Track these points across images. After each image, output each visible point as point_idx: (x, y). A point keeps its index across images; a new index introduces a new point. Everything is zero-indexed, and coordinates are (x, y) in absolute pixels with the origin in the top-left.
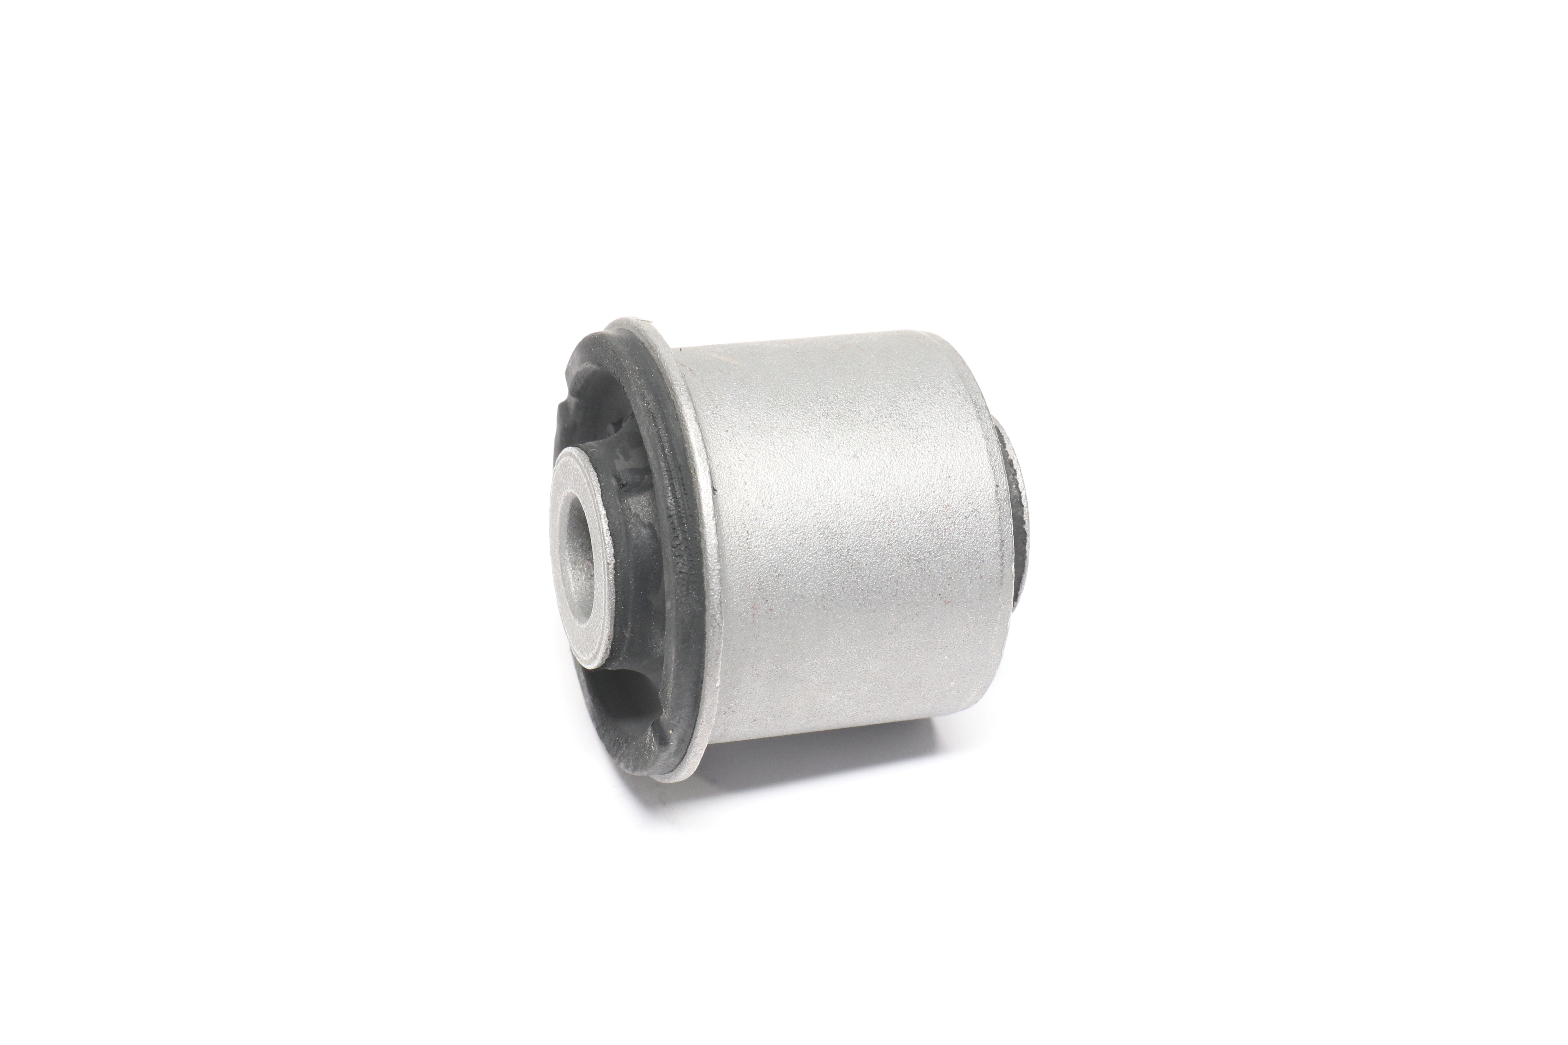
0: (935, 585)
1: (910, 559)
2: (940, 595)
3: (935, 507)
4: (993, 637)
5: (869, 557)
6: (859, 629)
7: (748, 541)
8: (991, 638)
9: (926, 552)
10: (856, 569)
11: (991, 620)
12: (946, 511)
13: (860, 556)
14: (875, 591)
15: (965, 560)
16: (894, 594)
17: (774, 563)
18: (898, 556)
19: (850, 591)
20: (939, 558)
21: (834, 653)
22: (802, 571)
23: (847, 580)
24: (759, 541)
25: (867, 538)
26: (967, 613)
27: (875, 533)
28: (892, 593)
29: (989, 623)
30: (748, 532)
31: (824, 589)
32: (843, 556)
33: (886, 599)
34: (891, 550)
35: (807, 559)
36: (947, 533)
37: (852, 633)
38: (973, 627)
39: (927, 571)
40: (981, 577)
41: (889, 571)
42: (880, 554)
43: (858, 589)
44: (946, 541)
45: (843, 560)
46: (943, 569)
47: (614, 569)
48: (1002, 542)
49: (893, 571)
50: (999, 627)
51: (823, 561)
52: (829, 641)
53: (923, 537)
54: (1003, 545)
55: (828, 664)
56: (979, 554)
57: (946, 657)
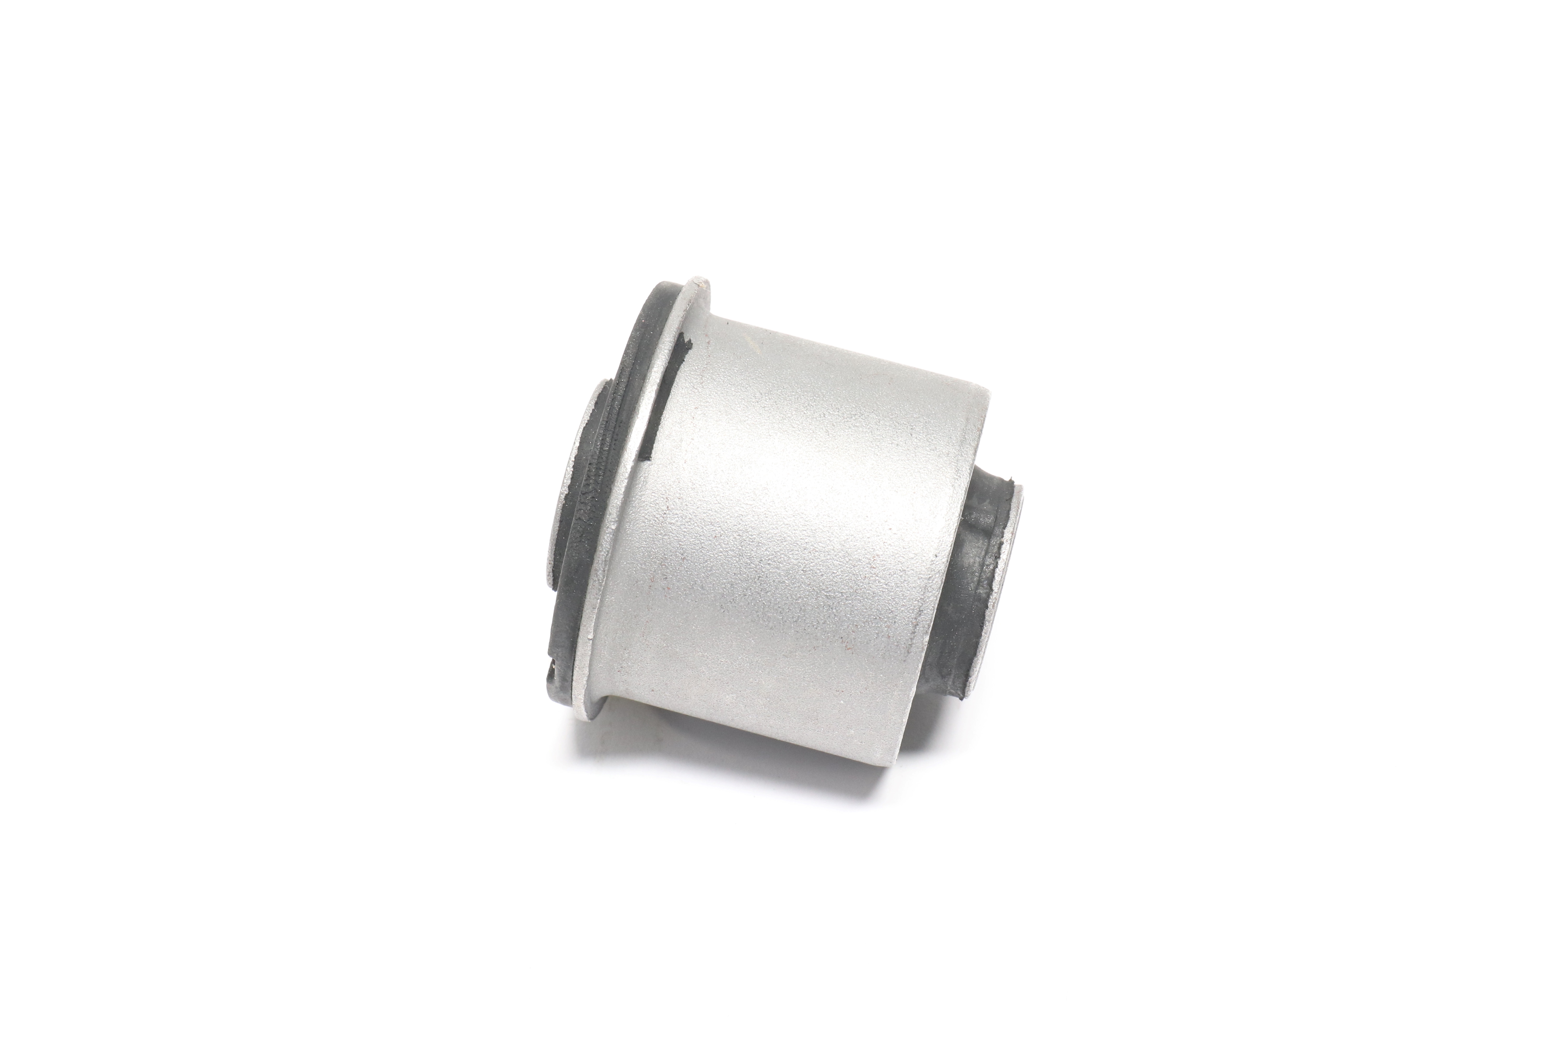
0: (839, 627)
1: (820, 592)
2: (842, 638)
3: (863, 552)
4: (892, 701)
5: (779, 575)
6: (753, 640)
7: (665, 515)
8: (890, 701)
9: (838, 592)
10: (763, 581)
11: (891, 683)
12: (873, 560)
13: (770, 570)
14: (776, 609)
15: (877, 614)
16: (795, 619)
17: (684, 545)
18: (809, 584)
19: (751, 600)
20: (850, 602)
21: (725, 654)
22: (708, 564)
23: (751, 589)
24: (676, 519)
25: (782, 556)
26: (866, 666)
27: (793, 554)
28: (793, 618)
29: (889, 685)
30: (668, 507)
31: (725, 589)
32: (754, 564)
33: (785, 621)
34: (803, 576)
35: (716, 554)
36: (867, 581)
37: (745, 642)
38: (872, 683)
39: (834, 611)
40: (889, 637)
41: (795, 596)
42: (792, 576)
43: (759, 601)
44: (863, 588)
45: (751, 568)
46: (851, 614)
47: (565, 499)
48: (920, 611)
49: (800, 597)
50: (900, 693)
51: (732, 561)
52: (721, 639)
53: (840, 576)
54: (920, 614)
55: (719, 662)
56: (893, 614)
57: (842, 702)
